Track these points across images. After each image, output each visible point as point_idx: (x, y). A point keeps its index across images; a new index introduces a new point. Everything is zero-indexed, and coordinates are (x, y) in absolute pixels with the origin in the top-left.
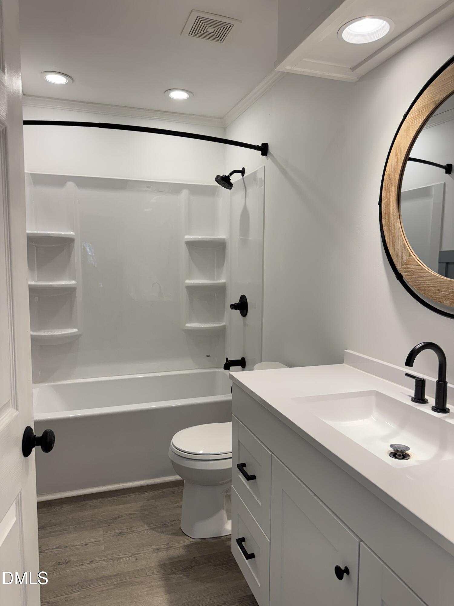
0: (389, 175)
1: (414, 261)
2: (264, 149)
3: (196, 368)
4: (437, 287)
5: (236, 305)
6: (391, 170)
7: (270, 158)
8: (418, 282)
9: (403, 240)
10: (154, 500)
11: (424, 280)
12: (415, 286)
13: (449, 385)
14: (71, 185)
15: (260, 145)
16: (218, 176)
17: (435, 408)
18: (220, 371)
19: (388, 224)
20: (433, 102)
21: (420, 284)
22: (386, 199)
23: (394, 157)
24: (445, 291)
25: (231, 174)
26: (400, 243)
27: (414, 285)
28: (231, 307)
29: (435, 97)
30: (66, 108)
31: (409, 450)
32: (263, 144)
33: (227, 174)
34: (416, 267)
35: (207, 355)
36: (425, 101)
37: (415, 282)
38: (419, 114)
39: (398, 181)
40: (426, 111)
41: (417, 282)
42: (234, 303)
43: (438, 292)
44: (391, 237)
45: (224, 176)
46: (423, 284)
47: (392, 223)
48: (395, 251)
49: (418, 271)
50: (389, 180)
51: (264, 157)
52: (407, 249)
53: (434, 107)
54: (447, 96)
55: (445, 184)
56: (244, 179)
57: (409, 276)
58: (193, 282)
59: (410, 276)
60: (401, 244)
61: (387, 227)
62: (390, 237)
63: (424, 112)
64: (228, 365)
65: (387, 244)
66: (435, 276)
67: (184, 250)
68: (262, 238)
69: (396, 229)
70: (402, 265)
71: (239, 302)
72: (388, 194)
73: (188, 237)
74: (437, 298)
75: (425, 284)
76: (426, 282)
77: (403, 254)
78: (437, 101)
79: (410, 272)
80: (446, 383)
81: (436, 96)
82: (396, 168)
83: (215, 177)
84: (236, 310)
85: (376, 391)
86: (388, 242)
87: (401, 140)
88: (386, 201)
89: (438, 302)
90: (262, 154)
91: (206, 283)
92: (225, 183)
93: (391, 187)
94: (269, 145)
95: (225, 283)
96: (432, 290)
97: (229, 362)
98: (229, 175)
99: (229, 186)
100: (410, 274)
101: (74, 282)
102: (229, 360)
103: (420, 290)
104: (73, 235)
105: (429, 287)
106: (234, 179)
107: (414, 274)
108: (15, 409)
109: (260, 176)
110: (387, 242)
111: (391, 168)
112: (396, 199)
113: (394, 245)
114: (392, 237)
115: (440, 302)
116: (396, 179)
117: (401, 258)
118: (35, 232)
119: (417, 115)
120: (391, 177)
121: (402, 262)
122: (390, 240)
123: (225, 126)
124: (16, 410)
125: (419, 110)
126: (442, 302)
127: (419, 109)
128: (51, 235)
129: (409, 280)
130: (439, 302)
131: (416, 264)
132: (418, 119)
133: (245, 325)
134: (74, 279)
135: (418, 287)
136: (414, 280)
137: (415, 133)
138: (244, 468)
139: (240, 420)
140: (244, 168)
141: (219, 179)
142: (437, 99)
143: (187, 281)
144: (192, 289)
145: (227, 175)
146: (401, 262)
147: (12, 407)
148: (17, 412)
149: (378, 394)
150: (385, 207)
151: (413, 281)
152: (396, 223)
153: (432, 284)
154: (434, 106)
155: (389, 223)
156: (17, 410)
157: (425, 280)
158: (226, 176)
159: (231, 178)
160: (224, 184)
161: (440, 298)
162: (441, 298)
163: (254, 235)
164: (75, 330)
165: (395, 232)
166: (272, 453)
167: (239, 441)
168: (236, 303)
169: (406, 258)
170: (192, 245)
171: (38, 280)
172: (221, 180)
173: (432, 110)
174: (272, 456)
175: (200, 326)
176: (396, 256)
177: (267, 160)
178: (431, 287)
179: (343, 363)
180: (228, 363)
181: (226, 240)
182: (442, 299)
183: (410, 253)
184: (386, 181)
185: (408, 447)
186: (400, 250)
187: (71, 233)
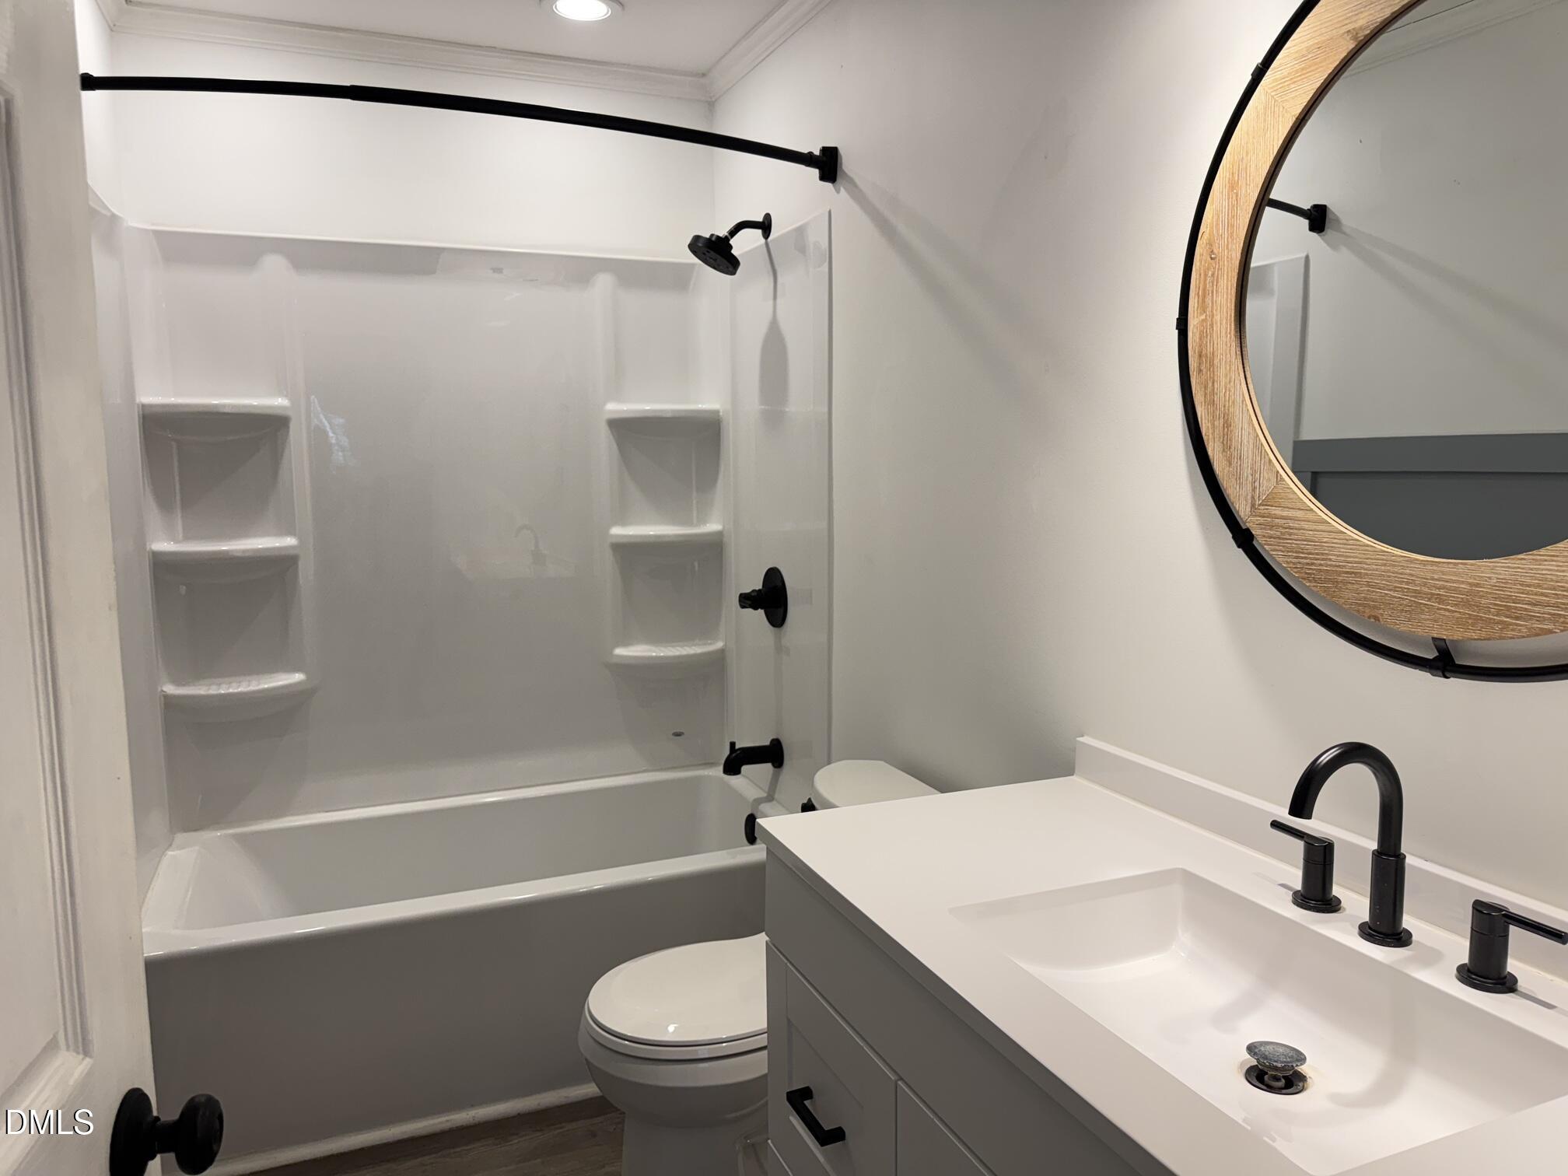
0: (1210, 244)
1: (1292, 496)
2: (827, 163)
3: (644, 768)
4: (1367, 574)
5: (754, 596)
6: (1218, 231)
7: (845, 188)
8: (1305, 558)
9: (1258, 436)
10: (539, 1160)
11: (1322, 554)
12: (1295, 570)
13: (1410, 860)
14: (274, 265)
15: (817, 152)
16: (697, 238)
17: (1370, 928)
18: (710, 773)
19: (1210, 385)
20: (1349, 31)
21: (1312, 564)
22: (1201, 314)
23: (1226, 191)
24: (1391, 587)
25: (734, 232)
26: (1248, 442)
27: (1291, 565)
28: (740, 601)
29: (1354, 19)
30: (263, 43)
31: (1304, 1063)
32: (824, 150)
33: (722, 232)
34: (1299, 514)
35: (675, 731)
36: (1324, 30)
37: (1297, 557)
38: (1303, 69)
39: (1238, 262)
40: (1325, 59)
41: (1302, 558)
42: (748, 591)
43: (1368, 591)
44: (1219, 423)
45: (713, 239)
46: (1321, 565)
47: (1223, 384)
48: (1230, 464)
49: (1305, 525)
50: (1212, 258)
51: (828, 185)
52: (1270, 461)
53: (1353, 49)
54: (1392, 13)
55: (1307, 258)
56: (770, 245)
57: (1274, 538)
58: (631, 533)
59: (1280, 538)
60: (1251, 446)
61: (1206, 394)
62: (1216, 423)
63: (1320, 62)
64: (736, 761)
65: (1206, 444)
66: (1358, 543)
67: (604, 442)
68: (826, 409)
69: (1233, 402)
70: (1253, 506)
71: (761, 587)
72: (1208, 300)
73: (617, 408)
74: (1364, 606)
75: (1327, 566)
76: (1330, 560)
77: (1257, 476)
78: (1361, 28)
79: (1278, 526)
80: (1400, 859)
81: (1357, 14)
82: (1231, 226)
83: (688, 242)
84: (756, 608)
85: (1184, 871)
86: (1208, 440)
87: (1247, 143)
88: (1203, 320)
89: (1369, 617)
90: (823, 178)
91: (669, 536)
92: (719, 257)
93: (1216, 280)
94: (841, 151)
95: (720, 534)
96: (1350, 583)
97: (738, 752)
98: (727, 234)
99: (730, 265)
100: (1278, 534)
101: (290, 541)
102: (737, 747)
103: (1310, 581)
104: (284, 408)
105: (1339, 574)
106: (744, 244)
107: (1290, 534)
108: (78, 1053)
109: (817, 237)
110: (1205, 438)
111: (1217, 224)
112: (1233, 315)
113: (1227, 446)
114: (1221, 425)
115: (1376, 618)
116: (1234, 255)
117: (1249, 485)
118: (172, 400)
119: (1297, 72)
120: (1215, 251)
121: (1253, 497)
122: (1217, 431)
123: (711, 98)
124: (81, 1056)
125: (1303, 56)
126: (1380, 617)
127: (1304, 52)
128: (222, 410)
129: (1277, 550)
130: (1372, 620)
131: (1299, 505)
132: (1300, 83)
133: (779, 649)
134: (290, 532)
135: (1306, 573)
136: (1293, 552)
137: (1291, 125)
138: (807, 1103)
139: (790, 963)
140: (768, 217)
141: (700, 245)
142: (1361, 23)
143: (617, 531)
144: (629, 552)
145: (721, 235)
146: (1249, 497)
147: (68, 1048)
148: (88, 1060)
149: (1190, 879)
150: (1198, 335)
151: (1290, 554)
152: (1232, 384)
153: (1350, 565)
154: (1351, 45)
155: (1213, 383)
156: (86, 1053)
157: (1326, 554)
158: (718, 237)
159: (732, 242)
160: (715, 260)
161: (1375, 607)
162: (1380, 609)
163: (801, 401)
164: (298, 677)
165: (1231, 410)
166: (897, 1078)
167: (789, 1021)
168: (753, 591)
169: (1267, 485)
170: (626, 429)
171: (187, 538)
172: (705, 250)
173: (1346, 57)
174: (898, 1087)
175: (654, 654)
176: (1234, 480)
177: (836, 193)
178: (1347, 573)
179: (1073, 775)
180: (734, 755)
181: (721, 414)
182: (1381, 611)
183: (1278, 472)
184: (1201, 261)
185: (1302, 1054)
186: (1247, 464)
187: (277, 402)
